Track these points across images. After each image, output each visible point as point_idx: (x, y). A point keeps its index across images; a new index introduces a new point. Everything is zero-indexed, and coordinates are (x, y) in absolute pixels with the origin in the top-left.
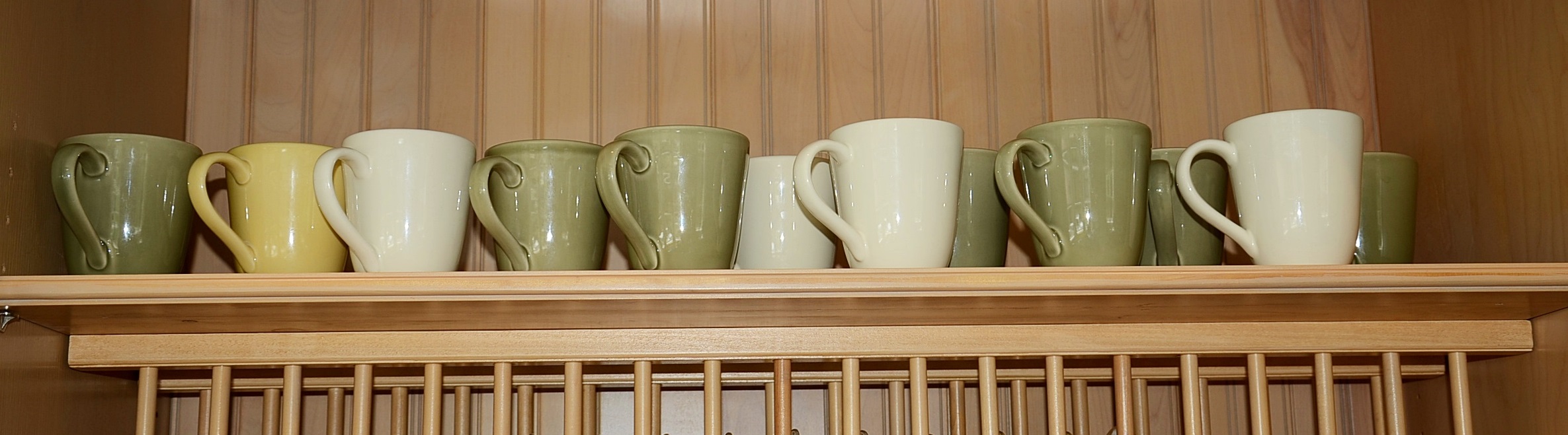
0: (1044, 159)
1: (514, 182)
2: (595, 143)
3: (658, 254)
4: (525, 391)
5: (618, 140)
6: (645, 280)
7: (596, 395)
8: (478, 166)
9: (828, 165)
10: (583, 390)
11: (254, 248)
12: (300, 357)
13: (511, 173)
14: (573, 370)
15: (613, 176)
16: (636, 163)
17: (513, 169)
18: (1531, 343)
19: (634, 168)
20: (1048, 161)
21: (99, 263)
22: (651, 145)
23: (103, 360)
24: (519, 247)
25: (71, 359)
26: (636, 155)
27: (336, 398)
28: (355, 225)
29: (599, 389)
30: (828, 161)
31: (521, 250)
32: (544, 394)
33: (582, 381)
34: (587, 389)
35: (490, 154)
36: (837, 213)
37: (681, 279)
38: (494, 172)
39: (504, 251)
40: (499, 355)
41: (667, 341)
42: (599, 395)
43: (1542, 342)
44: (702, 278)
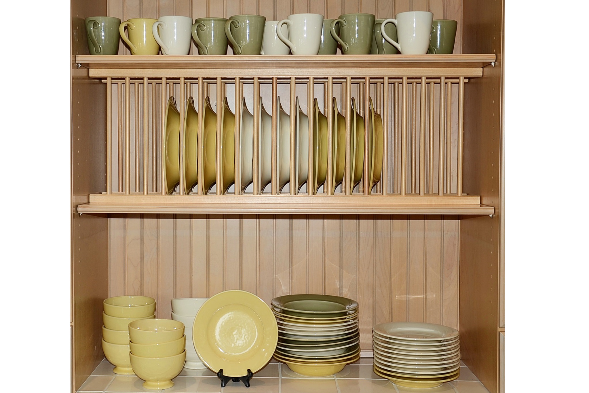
0: (344, 24)
1: (203, 29)
2: (224, 18)
3: (241, 49)
4: (205, 84)
5: (231, 18)
6: (237, 58)
7: (225, 85)
8: (194, 25)
9: (287, 25)
10: (221, 84)
11: (136, 46)
12: (148, 75)
13: (202, 27)
14: (219, 79)
15: (229, 29)
16: (235, 25)
17: (203, 26)
18: (482, 74)
19: (235, 26)
20: (345, 25)
21: (98, 51)
22: (239, 20)
23: (98, 75)
24: (204, 46)
25: (90, 75)
26: (235, 23)
27: (154, 86)
28: (162, 40)
29: (226, 83)
30: (286, 24)
31: (205, 47)
32: (210, 85)
33: (221, 81)
34: (222, 84)
35: (196, 21)
36: (289, 40)
37: (246, 57)
38: (198, 27)
39: (201, 48)
40: (200, 75)
41: (244, 72)
42: (226, 85)
43: (484, 74)
44: (252, 57)
